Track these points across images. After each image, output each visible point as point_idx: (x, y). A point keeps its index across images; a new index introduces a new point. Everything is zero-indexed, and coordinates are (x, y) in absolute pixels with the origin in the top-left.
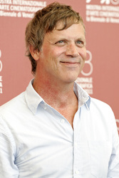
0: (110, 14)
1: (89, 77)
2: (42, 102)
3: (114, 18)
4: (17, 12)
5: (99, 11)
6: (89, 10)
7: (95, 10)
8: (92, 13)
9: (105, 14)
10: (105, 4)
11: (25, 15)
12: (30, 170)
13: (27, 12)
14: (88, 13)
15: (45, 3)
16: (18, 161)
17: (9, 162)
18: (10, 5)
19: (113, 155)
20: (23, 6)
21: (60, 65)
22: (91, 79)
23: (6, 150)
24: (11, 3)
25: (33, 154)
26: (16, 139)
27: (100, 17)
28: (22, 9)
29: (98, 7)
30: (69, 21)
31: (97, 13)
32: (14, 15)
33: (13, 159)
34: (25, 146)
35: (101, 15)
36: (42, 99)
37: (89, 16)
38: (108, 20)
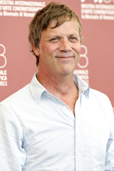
0: (103, 12)
1: (85, 69)
2: (45, 92)
3: (107, 15)
4: (19, 12)
5: (93, 9)
6: (84, 9)
7: (90, 9)
8: (87, 11)
9: (98, 12)
10: (98, 3)
11: (26, 15)
12: (36, 153)
13: (28, 12)
14: (83, 11)
15: (44, 3)
16: (25, 145)
17: (16, 146)
18: (12, 6)
19: (110, 140)
20: (24, 6)
21: (55, 60)
22: (87, 71)
23: (14, 135)
24: (13, 3)
25: (38, 138)
26: (23, 125)
27: (94, 15)
28: (23, 9)
29: (92, 6)
30: (61, 19)
31: (91, 11)
32: (16, 14)
33: (21, 143)
34: (31, 131)
35: (95, 13)
36: (44, 89)
37: (84, 14)
38: (101, 18)
